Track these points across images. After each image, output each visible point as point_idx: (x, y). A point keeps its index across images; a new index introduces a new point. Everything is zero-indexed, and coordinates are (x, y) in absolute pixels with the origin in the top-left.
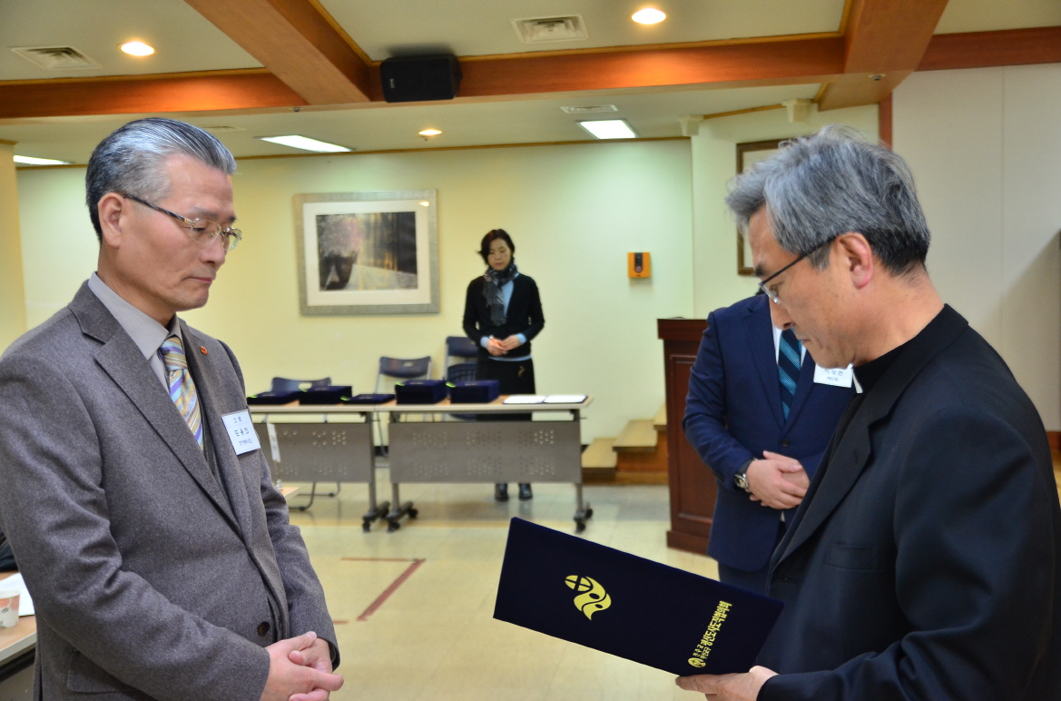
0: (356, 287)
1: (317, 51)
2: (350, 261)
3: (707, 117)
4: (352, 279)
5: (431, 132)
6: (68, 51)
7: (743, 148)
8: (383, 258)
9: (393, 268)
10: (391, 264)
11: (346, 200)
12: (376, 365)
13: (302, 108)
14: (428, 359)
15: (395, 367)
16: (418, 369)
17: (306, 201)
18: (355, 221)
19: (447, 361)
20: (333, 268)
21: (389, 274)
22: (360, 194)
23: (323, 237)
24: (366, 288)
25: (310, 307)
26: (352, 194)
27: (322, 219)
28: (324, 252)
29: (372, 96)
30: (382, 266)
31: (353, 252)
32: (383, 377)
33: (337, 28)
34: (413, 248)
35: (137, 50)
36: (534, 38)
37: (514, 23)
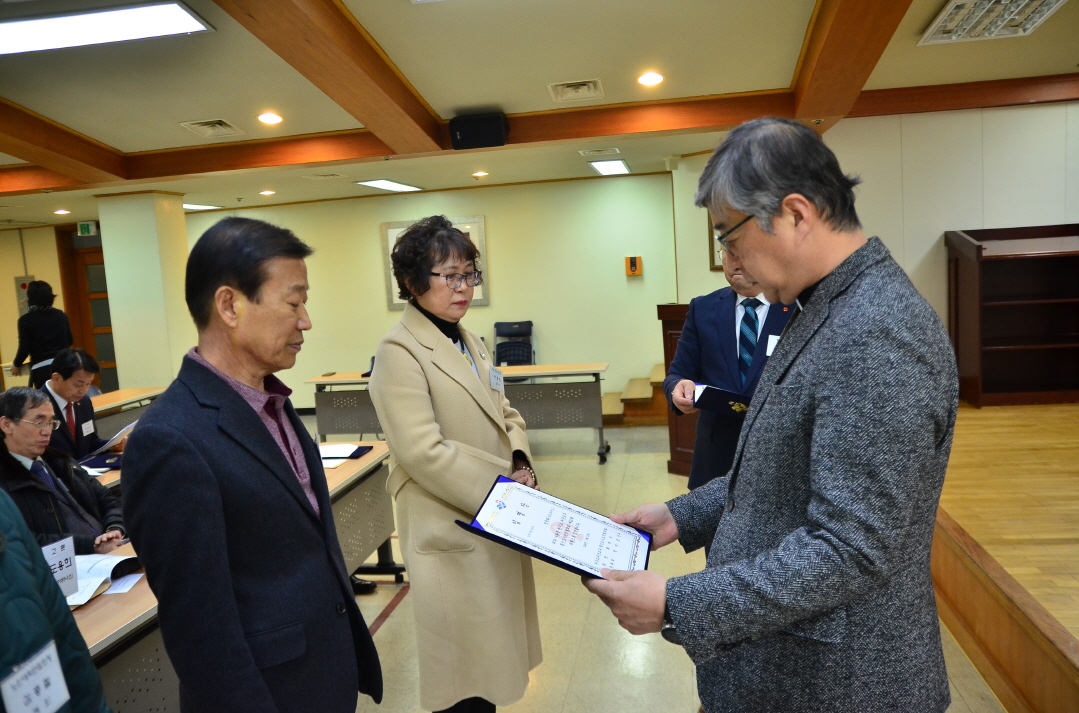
1: (403, 113)
5: (482, 174)
6: (220, 123)
13: (391, 157)
17: (390, 229)
19: (495, 341)
29: (443, 147)
33: (416, 95)
35: (270, 119)
36: (564, 98)
37: (549, 87)
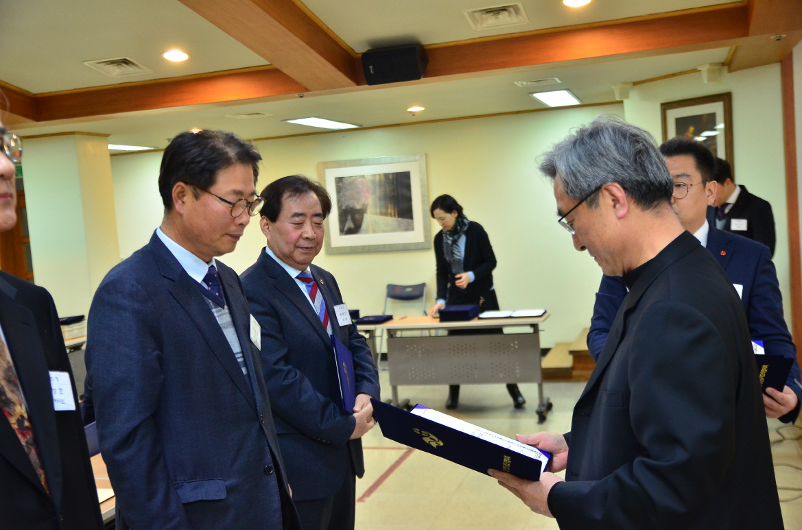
0: (367, 232)
1: (309, 47)
2: (362, 212)
3: (635, 84)
4: (364, 226)
5: (416, 109)
6: (126, 62)
7: (666, 106)
8: (387, 208)
9: (395, 216)
10: (393, 212)
11: (357, 165)
12: (384, 291)
13: (305, 94)
14: (423, 285)
15: (398, 292)
16: (416, 293)
17: (327, 168)
18: (364, 181)
20: (349, 218)
21: (392, 221)
22: (367, 160)
23: (341, 194)
24: (374, 232)
25: (333, 248)
26: (361, 160)
27: (339, 180)
28: (342, 206)
29: (358, 83)
30: (386, 214)
31: (364, 205)
32: (389, 300)
33: (324, 28)
34: (409, 199)
35: (176, 56)
36: (484, 25)
37: (466, 14)
